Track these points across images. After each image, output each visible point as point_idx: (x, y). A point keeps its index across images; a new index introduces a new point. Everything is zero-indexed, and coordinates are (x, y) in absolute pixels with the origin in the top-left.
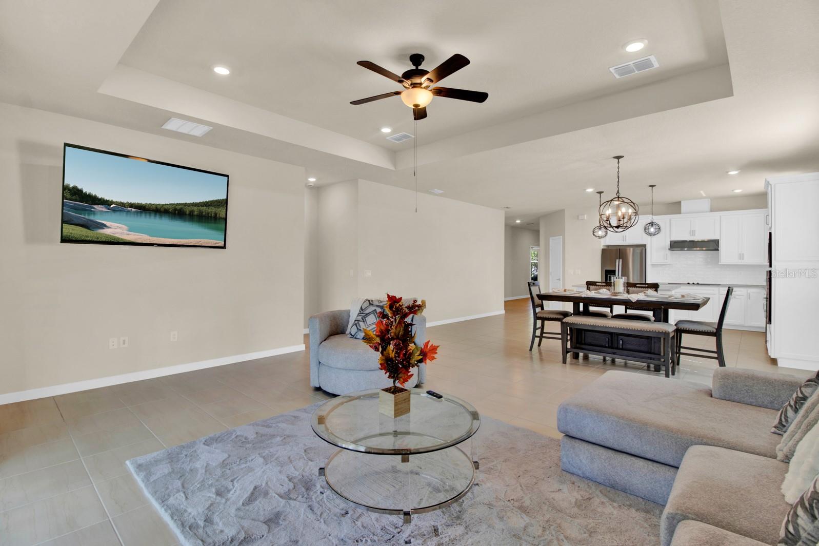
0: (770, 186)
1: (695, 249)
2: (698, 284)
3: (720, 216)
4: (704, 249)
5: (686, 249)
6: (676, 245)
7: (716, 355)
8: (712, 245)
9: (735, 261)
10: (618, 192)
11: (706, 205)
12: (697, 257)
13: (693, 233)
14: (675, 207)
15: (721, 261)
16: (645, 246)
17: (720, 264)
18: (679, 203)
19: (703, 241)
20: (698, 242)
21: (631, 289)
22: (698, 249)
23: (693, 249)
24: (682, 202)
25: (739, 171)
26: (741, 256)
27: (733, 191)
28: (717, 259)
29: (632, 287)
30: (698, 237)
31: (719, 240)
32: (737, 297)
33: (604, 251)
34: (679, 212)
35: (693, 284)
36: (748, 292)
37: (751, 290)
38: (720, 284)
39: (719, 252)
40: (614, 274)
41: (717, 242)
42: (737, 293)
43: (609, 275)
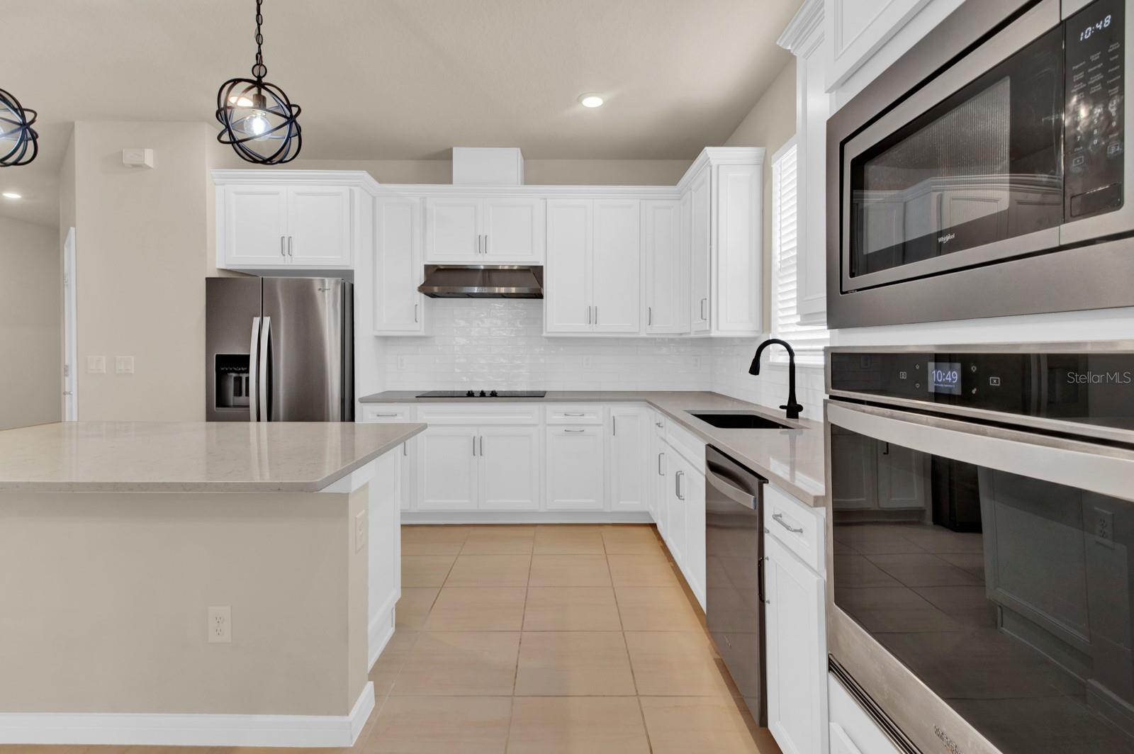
2: (494, 394)
3: (545, 199)
6: (438, 280)
8: (528, 285)
9: (578, 326)
11: (511, 163)
13: (482, 244)
15: (549, 329)
16: (349, 276)
17: (544, 334)
18: (447, 155)
19: (503, 270)
20: (494, 271)
24: (454, 150)
26: (592, 315)
28: (539, 320)
30: (492, 259)
31: (542, 267)
32: (587, 430)
33: (213, 285)
34: (448, 180)
35: (483, 394)
36: (612, 415)
37: (618, 410)
38: (545, 392)
39: (542, 303)
40: (247, 371)
41: (536, 273)
42: (589, 418)
43: (234, 375)
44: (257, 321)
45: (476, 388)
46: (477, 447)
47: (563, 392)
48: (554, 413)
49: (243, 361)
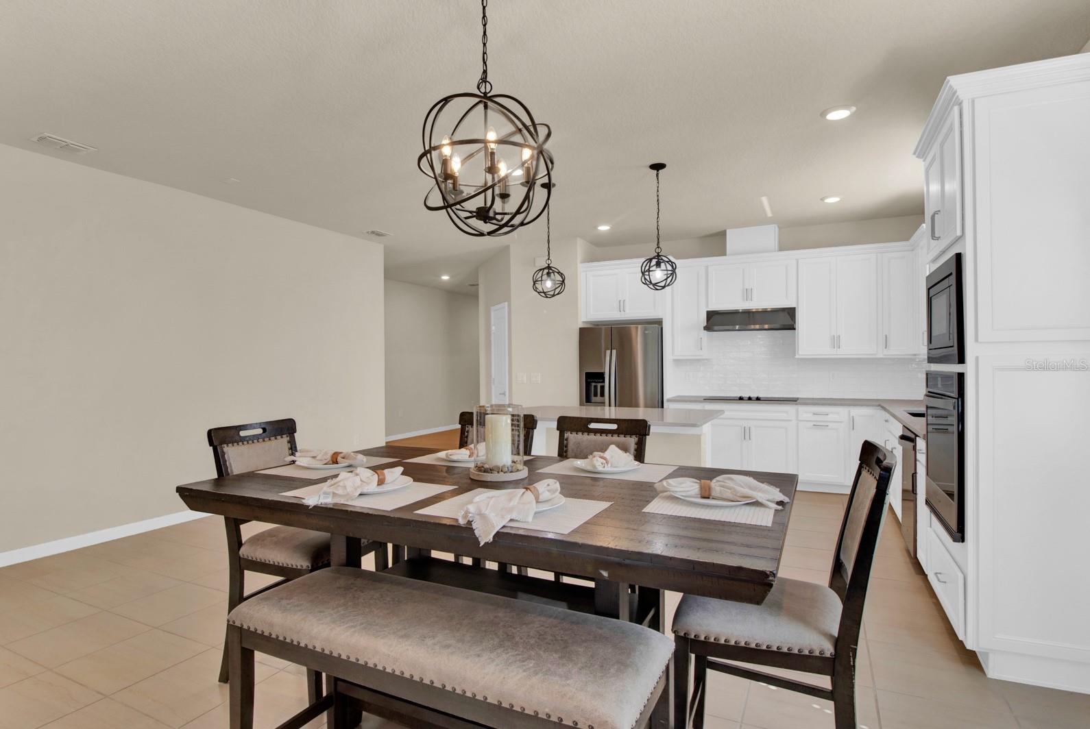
0: (956, 109)
1: (752, 327)
2: (758, 399)
3: (797, 260)
4: (766, 326)
5: (737, 327)
6: (717, 320)
7: (824, 682)
8: (783, 320)
9: (826, 351)
10: (484, 79)
11: (770, 235)
12: (756, 343)
13: (747, 294)
14: (714, 243)
15: (800, 353)
16: (659, 322)
17: (797, 357)
18: (722, 235)
19: (765, 312)
20: (757, 312)
21: (573, 438)
22: (757, 327)
23: (749, 327)
24: (728, 231)
25: (854, 109)
26: (836, 342)
27: (822, 199)
28: (792, 347)
29: (577, 432)
30: (756, 304)
31: (795, 308)
32: (831, 425)
33: (584, 332)
34: (723, 252)
35: (750, 399)
36: (851, 415)
37: (857, 412)
38: (798, 399)
39: (795, 333)
40: (604, 382)
41: (791, 312)
42: (831, 417)
43: (593, 384)
44: (608, 352)
45: (746, 395)
46: (746, 434)
47: (813, 399)
48: (805, 412)
49: (600, 376)
